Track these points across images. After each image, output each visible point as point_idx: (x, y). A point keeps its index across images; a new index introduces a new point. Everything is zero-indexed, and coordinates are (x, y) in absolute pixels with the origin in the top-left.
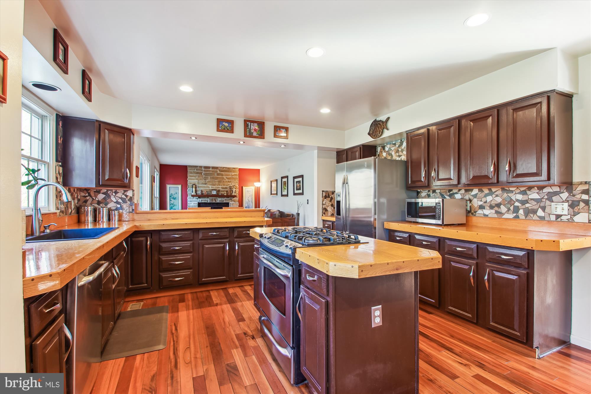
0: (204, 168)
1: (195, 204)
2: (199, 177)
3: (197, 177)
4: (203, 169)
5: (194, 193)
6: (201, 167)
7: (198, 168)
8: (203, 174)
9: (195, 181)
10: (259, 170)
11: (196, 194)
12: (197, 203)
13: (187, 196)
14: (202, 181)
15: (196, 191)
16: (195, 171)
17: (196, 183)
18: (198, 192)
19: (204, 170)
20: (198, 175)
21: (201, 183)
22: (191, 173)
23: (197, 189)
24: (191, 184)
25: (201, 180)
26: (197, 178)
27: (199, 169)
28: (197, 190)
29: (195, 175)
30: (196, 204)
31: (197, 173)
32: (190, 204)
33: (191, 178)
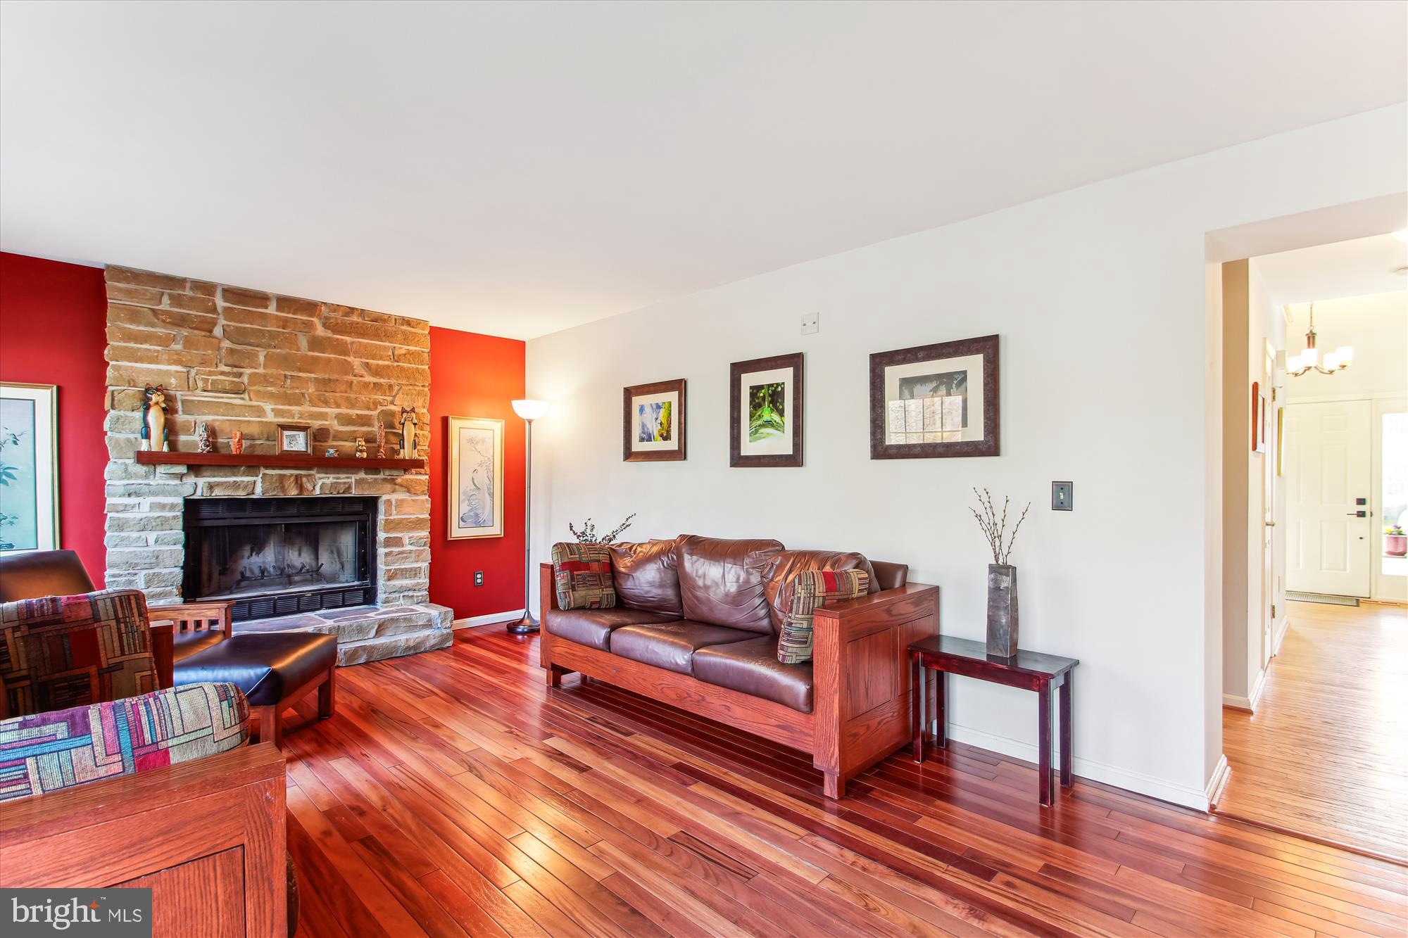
0: (226, 300)
1: (163, 507)
2: (188, 343)
3: (178, 347)
4: (220, 303)
5: (156, 443)
6: (207, 288)
7: (188, 292)
8: (218, 331)
9: (167, 371)
10: (523, 343)
11: (173, 446)
12: (180, 501)
13: (105, 459)
14: (210, 373)
15: (170, 430)
16: (165, 304)
17: (173, 381)
18: (183, 438)
19: (226, 309)
20: (185, 332)
21: (206, 381)
22: (134, 316)
23: (181, 417)
24: (131, 382)
25: (202, 364)
26: (178, 353)
27: (191, 299)
28: (178, 427)
29: (161, 331)
30: (173, 507)
31: (180, 321)
32: (126, 508)
33: (132, 345)
